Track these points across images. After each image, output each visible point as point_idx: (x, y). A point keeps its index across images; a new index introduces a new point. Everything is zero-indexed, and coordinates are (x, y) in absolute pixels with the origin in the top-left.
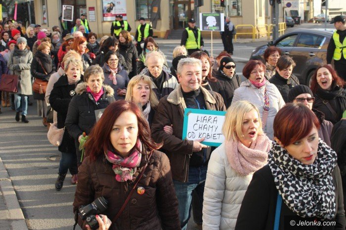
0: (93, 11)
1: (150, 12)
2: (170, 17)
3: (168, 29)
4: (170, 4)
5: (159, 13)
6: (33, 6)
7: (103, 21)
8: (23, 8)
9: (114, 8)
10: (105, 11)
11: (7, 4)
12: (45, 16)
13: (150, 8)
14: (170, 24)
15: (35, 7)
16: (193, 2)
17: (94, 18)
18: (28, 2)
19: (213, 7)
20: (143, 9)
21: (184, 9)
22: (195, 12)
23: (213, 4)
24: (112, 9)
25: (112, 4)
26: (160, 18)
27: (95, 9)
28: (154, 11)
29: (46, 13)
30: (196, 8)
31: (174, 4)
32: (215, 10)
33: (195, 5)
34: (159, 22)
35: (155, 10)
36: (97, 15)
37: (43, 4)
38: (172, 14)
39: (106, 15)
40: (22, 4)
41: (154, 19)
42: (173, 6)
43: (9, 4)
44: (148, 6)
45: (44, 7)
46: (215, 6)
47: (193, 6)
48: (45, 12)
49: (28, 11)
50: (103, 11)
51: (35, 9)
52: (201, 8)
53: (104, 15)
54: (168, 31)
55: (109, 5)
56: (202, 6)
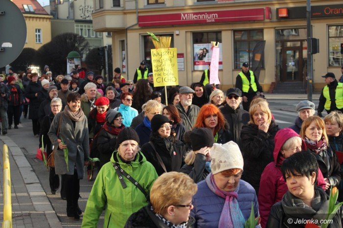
0: (182, 59)
1: (252, 60)
2: (276, 66)
3: (274, 81)
4: (277, 51)
5: (262, 61)
6: (111, 52)
7: (194, 71)
8: (99, 54)
9: (207, 55)
10: (197, 58)
11: (80, 48)
12: (124, 64)
13: (251, 55)
14: (276, 75)
15: (113, 52)
16: (306, 48)
17: (183, 67)
18: (106, 47)
19: (330, 54)
20: (242, 57)
21: (294, 56)
22: (308, 61)
23: (331, 50)
24: (205, 56)
25: (205, 50)
26: (263, 68)
27: (185, 55)
28: (256, 59)
29: (125, 60)
30: (310, 56)
31: (281, 50)
32: (333, 58)
33: (308, 52)
34: (262, 72)
35: (258, 58)
36: (186, 62)
37: (123, 50)
38: (278, 63)
39: (197, 63)
40: (98, 49)
41: (256, 69)
42: (281, 53)
43: (82, 50)
44: (249, 52)
45: (124, 52)
46: (333, 53)
47: (305, 53)
48: (124, 58)
49: (104, 57)
50: (194, 58)
51: (113, 55)
52: (315, 56)
53: (195, 64)
54: (273, 83)
55: (202, 51)
56: (317, 54)
